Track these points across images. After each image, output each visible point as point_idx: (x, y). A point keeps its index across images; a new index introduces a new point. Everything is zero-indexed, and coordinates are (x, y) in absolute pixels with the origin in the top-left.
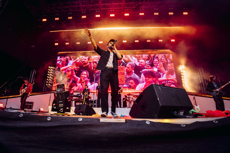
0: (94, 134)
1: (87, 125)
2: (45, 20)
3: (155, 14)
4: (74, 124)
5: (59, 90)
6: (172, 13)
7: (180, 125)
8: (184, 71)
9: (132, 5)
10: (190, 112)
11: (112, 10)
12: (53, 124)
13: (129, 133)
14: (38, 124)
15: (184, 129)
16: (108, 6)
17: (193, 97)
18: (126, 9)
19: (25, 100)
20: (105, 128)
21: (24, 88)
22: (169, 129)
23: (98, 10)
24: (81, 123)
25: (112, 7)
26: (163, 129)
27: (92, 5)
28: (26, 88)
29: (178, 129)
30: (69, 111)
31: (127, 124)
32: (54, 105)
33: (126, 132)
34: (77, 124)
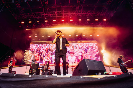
0: (54, 83)
1: (50, 79)
2: (23, 23)
3: (88, 20)
4: (44, 78)
5: (33, 63)
6: (97, 20)
7: (98, 78)
8: (104, 53)
9: (74, 15)
10: (104, 73)
11: (63, 17)
12: (33, 79)
13: (72, 82)
14: (24, 79)
15: (100, 80)
16: (61, 15)
17: (109, 67)
18: (71, 17)
19: (11, 70)
20: (60, 80)
21: (11, 63)
22: (92, 80)
23: (54, 17)
24: (47, 78)
25: (63, 16)
26: (89, 80)
27: (51, 14)
28: (12, 62)
29: (96, 80)
30: (39, 74)
31: (71, 78)
32: (30, 71)
33: (70, 82)
34: (45, 78)
